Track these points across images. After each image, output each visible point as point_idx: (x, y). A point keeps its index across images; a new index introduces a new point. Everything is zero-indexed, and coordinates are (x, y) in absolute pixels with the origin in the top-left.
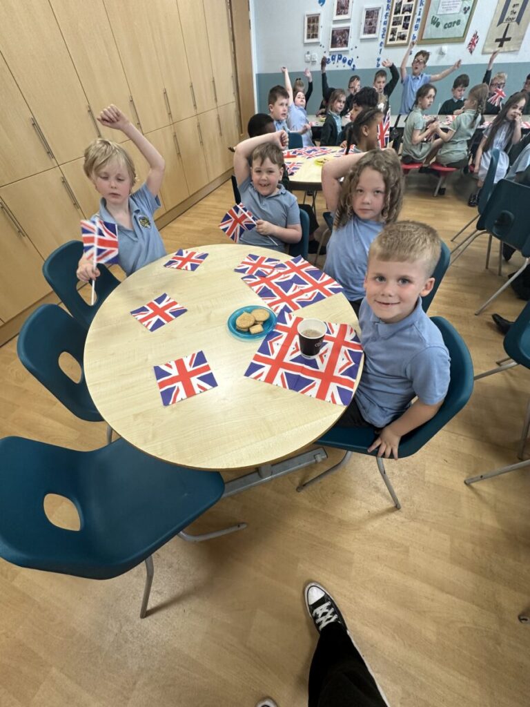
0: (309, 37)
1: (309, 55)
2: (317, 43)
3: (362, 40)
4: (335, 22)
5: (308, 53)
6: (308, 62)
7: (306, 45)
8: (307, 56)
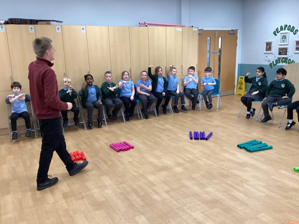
0: (267, 50)
1: (267, 58)
2: (271, 53)
3: (295, 53)
4: (280, 45)
5: (266, 57)
6: (266, 60)
7: (265, 53)
8: (266, 58)
